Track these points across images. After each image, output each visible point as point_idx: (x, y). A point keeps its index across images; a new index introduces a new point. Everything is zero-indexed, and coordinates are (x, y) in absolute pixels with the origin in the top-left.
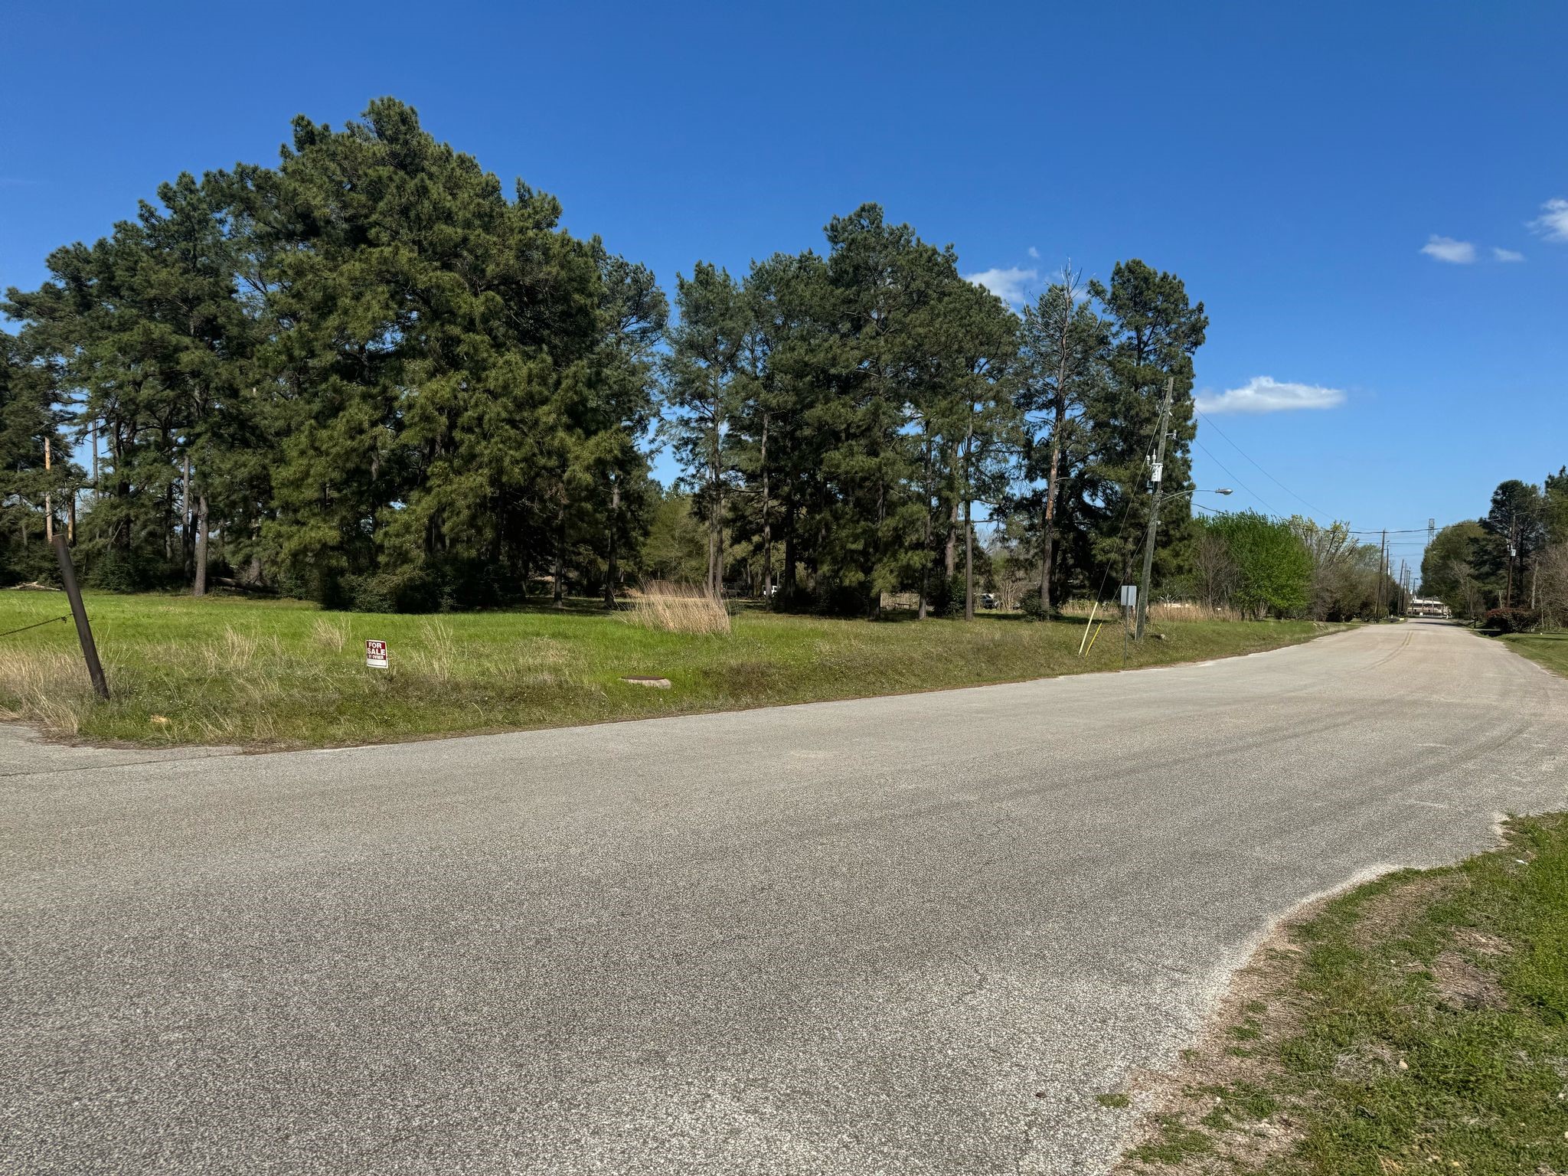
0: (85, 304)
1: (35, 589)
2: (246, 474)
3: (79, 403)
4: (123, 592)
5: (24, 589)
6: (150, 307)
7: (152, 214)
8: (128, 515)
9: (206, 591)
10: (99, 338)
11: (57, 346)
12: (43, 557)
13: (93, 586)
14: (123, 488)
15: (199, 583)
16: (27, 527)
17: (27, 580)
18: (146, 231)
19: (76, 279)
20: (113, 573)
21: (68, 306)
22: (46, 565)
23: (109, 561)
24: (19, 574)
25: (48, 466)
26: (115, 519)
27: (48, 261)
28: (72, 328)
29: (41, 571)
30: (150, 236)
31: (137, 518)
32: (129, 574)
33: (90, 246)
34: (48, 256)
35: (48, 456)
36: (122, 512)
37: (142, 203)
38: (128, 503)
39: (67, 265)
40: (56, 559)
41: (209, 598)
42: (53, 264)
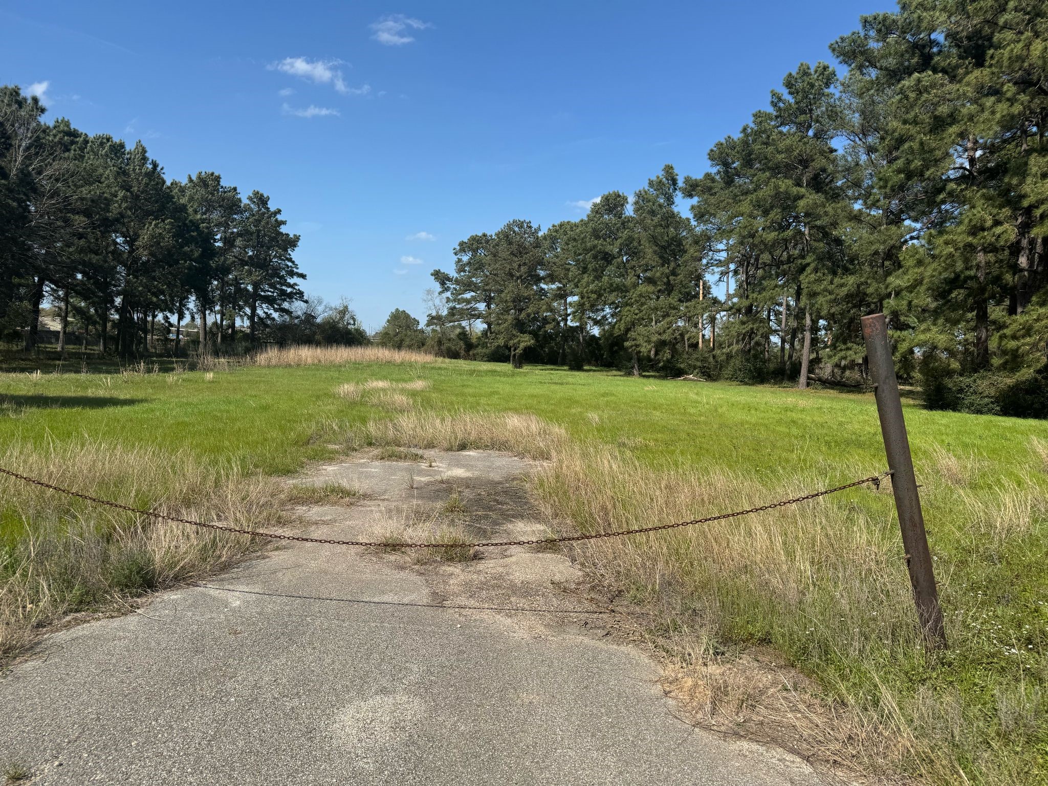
0: (729, 181)
1: (692, 380)
3: (721, 250)
4: (746, 384)
5: (685, 379)
6: (776, 170)
7: (780, 99)
8: (752, 329)
9: (808, 385)
10: (740, 201)
11: (713, 212)
12: (697, 359)
13: (727, 379)
14: (749, 310)
15: (803, 379)
16: (688, 340)
17: (687, 374)
18: (775, 113)
19: (726, 164)
20: (740, 370)
21: (720, 183)
22: (699, 364)
23: (737, 362)
24: (682, 369)
25: (701, 298)
26: (744, 331)
27: (709, 154)
28: (721, 199)
29: (695, 368)
30: (777, 117)
31: (757, 330)
32: (750, 370)
33: (737, 136)
34: (708, 151)
35: (701, 292)
36: (748, 325)
37: (774, 94)
38: (753, 320)
39: (720, 156)
40: (704, 360)
41: (810, 390)
42: (712, 156)
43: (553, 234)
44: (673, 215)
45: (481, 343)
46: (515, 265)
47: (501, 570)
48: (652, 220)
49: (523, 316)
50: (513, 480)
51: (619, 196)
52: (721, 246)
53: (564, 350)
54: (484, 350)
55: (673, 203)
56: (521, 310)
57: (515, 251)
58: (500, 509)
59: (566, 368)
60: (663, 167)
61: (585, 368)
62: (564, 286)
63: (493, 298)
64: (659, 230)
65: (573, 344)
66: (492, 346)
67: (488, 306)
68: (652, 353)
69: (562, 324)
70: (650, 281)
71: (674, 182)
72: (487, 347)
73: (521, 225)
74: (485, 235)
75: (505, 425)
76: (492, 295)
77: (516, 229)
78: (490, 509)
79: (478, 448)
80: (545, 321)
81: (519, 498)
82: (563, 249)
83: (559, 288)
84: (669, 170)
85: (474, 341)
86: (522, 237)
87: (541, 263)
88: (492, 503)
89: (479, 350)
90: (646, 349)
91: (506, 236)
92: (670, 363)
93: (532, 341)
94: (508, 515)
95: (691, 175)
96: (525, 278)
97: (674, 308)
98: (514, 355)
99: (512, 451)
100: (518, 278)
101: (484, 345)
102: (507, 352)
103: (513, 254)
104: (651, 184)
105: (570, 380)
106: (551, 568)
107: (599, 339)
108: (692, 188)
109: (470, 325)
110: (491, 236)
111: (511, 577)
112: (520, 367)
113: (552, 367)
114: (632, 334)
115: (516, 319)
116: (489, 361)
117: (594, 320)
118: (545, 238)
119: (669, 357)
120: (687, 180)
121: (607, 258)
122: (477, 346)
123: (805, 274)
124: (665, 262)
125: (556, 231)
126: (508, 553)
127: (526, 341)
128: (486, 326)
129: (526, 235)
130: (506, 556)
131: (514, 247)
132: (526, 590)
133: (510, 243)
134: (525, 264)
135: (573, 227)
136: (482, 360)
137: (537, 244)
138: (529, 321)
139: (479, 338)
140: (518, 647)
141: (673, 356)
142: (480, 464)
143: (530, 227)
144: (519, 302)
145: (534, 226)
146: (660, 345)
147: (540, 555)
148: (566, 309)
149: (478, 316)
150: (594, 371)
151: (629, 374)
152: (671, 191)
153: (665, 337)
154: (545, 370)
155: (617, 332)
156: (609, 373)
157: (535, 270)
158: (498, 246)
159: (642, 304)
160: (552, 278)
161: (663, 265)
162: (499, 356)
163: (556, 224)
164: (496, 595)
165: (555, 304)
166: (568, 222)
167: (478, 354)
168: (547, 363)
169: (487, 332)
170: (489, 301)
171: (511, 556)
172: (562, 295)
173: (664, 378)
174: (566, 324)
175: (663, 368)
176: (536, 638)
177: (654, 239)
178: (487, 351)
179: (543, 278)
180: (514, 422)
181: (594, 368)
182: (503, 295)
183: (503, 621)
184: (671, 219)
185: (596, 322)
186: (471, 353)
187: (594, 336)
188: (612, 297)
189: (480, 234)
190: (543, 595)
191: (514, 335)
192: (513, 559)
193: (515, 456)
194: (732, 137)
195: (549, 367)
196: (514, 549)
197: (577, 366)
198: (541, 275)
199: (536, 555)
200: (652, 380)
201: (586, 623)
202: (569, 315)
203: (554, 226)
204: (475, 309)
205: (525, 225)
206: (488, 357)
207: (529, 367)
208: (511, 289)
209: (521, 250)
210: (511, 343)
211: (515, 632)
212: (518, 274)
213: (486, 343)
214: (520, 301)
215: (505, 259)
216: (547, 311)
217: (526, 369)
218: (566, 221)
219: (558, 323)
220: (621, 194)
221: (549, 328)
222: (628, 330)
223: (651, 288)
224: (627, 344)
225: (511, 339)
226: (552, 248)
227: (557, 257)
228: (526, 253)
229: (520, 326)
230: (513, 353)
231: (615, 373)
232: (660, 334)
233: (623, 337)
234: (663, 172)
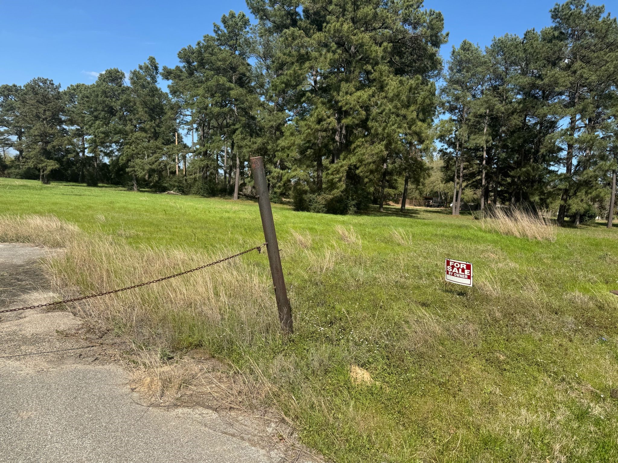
0: (191, 74)
1: (172, 194)
2: (257, 147)
3: (188, 114)
4: (205, 197)
5: (168, 193)
6: (218, 71)
7: (219, 29)
8: (207, 164)
9: (239, 198)
10: (198, 87)
11: (181, 91)
12: (175, 181)
13: (194, 194)
14: (205, 153)
15: (236, 195)
16: (169, 169)
17: (170, 190)
18: (216, 37)
19: (188, 62)
20: (201, 189)
21: (185, 73)
22: (176, 184)
23: (199, 184)
24: (166, 187)
25: (177, 144)
26: (203, 165)
27: (178, 55)
28: (186, 83)
29: (174, 186)
30: (218, 40)
31: (211, 165)
32: (207, 189)
33: (195, 47)
34: (178, 52)
35: (176, 140)
36: (205, 162)
37: (215, 25)
38: (208, 159)
39: (185, 56)
40: (180, 182)
41: (240, 201)
42: (180, 56)
43: (72, 91)
44: (157, 90)
45: (14, 165)
46: (41, 110)
47: (15, 328)
48: (143, 91)
49: (49, 147)
50: (33, 263)
51: (118, 72)
52: (188, 113)
53: (83, 172)
54: (17, 170)
55: (156, 81)
56: (47, 143)
57: (41, 100)
58: (20, 285)
59: (84, 185)
60: (148, 58)
61: (99, 185)
62: (82, 128)
63: (23, 132)
64: (148, 98)
65: (91, 169)
66: (24, 168)
67: (20, 138)
68: (147, 176)
69: (81, 154)
70: (143, 130)
71: (156, 68)
72: (20, 169)
73: (45, 82)
74: (14, 86)
75: (28, 224)
76: (23, 130)
77: (41, 84)
78: (11, 285)
79: (5, 241)
80: (68, 151)
81: (37, 275)
82: (79, 103)
83: (77, 130)
84: (152, 60)
85: (8, 163)
86: (46, 91)
87: (63, 111)
88: (13, 281)
89: (13, 170)
90: (141, 174)
91: (33, 88)
92: (159, 183)
93: (57, 166)
94: (26, 289)
95: (167, 66)
96: (50, 120)
97: (159, 149)
98: (43, 175)
99: (34, 242)
100: (44, 119)
101: (17, 167)
102: (37, 172)
103: (39, 102)
104: (141, 67)
105: (87, 193)
106: (57, 321)
107: (109, 165)
108: (168, 74)
109: (4, 151)
110: (21, 87)
111: (23, 332)
112: (48, 183)
113: (74, 184)
114: (131, 164)
115: (43, 149)
116: (22, 178)
117: (104, 153)
118: (65, 93)
119: (157, 179)
120: (165, 68)
121: (112, 112)
122: (11, 167)
123: (236, 134)
124: (152, 119)
125: (74, 90)
126: (23, 315)
127: (52, 165)
128: (18, 153)
129: (50, 90)
130: (21, 318)
131: (39, 97)
132: (35, 340)
133: (37, 94)
134: (49, 110)
135: (87, 88)
136: (15, 178)
137: (58, 96)
138: (55, 151)
139: (12, 161)
140: (24, 380)
141: (160, 179)
142: (5, 253)
143: (53, 84)
144: (44, 137)
145: (56, 83)
146: (151, 172)
147: (50, 314)
148: (84, 144)
149: (11, 145)
150: (106, 187)
151: (131, 189)
152: (154, 74)
153: (154, 167)
154: (68, 186)
155: (121, 162)
156: (116, 189)
157: (58, 115)
158: (26, 95)
159: (138, 144)
160: (72, 122)
161: (151, 121)
162: (31, 175)
163: (73, 84)
164: (9, 346)
165: (75, 140)
166: (83, 85)
167: (12, 173)
168: (70, 181)
169: (19, 157)
170: (20, 135)
171: (25, 317)
172: (79, 134)
173: (155, 192)
174: (84, 154)
175: (154, 186)
176: (39, 372)
177: (145, 104)
178: (20, 171)
179: (65, 121)
180: (36, 221)
181: (106, 185)
182: (31, 131)
183: (13, 364)
184: (155, 92)
185: (106, 154)
186: (6, 172)
187: (105, 164)
188: (116, 138)
189: (11, 84)
190: (49, 341)
191: (42, 161)
192: (27, 319)
193: (37, 246)
194: (192, 46)
195: (71, 184)
196: (28, 312)
197: (93, 183)
198: (63, 119)
199: (46, 314)
200: (146, 194)
201: (81, 355)
202: (86, 148)
203: (72, 86)
204: (8, 140)
205: (48, 82)
206: (21, 176)
207: (56, 184)
208: (37, 128)
209: (45, 100)
210: (40, 166)
211: (22, 371)
212: (44, 117)
213: (19, 165)
214: (46, 136)
215: (32, 105)
216: (69, 145)
217: (53, 184)
218: (81, 83)
219: (78, 154)
220: (119, 70)
221: (71, 157)
222: (129, 160)
223: (144, 134)
224: (127, 170)
225: (39, 164)
226: (71, 101)
227: (76, 108)
228: (50, 102)
229: (48, 154)
230: (42, 174)
231: (121, 188)
232: (151, 165)
233: (126, 165)
234: (148, 61)
